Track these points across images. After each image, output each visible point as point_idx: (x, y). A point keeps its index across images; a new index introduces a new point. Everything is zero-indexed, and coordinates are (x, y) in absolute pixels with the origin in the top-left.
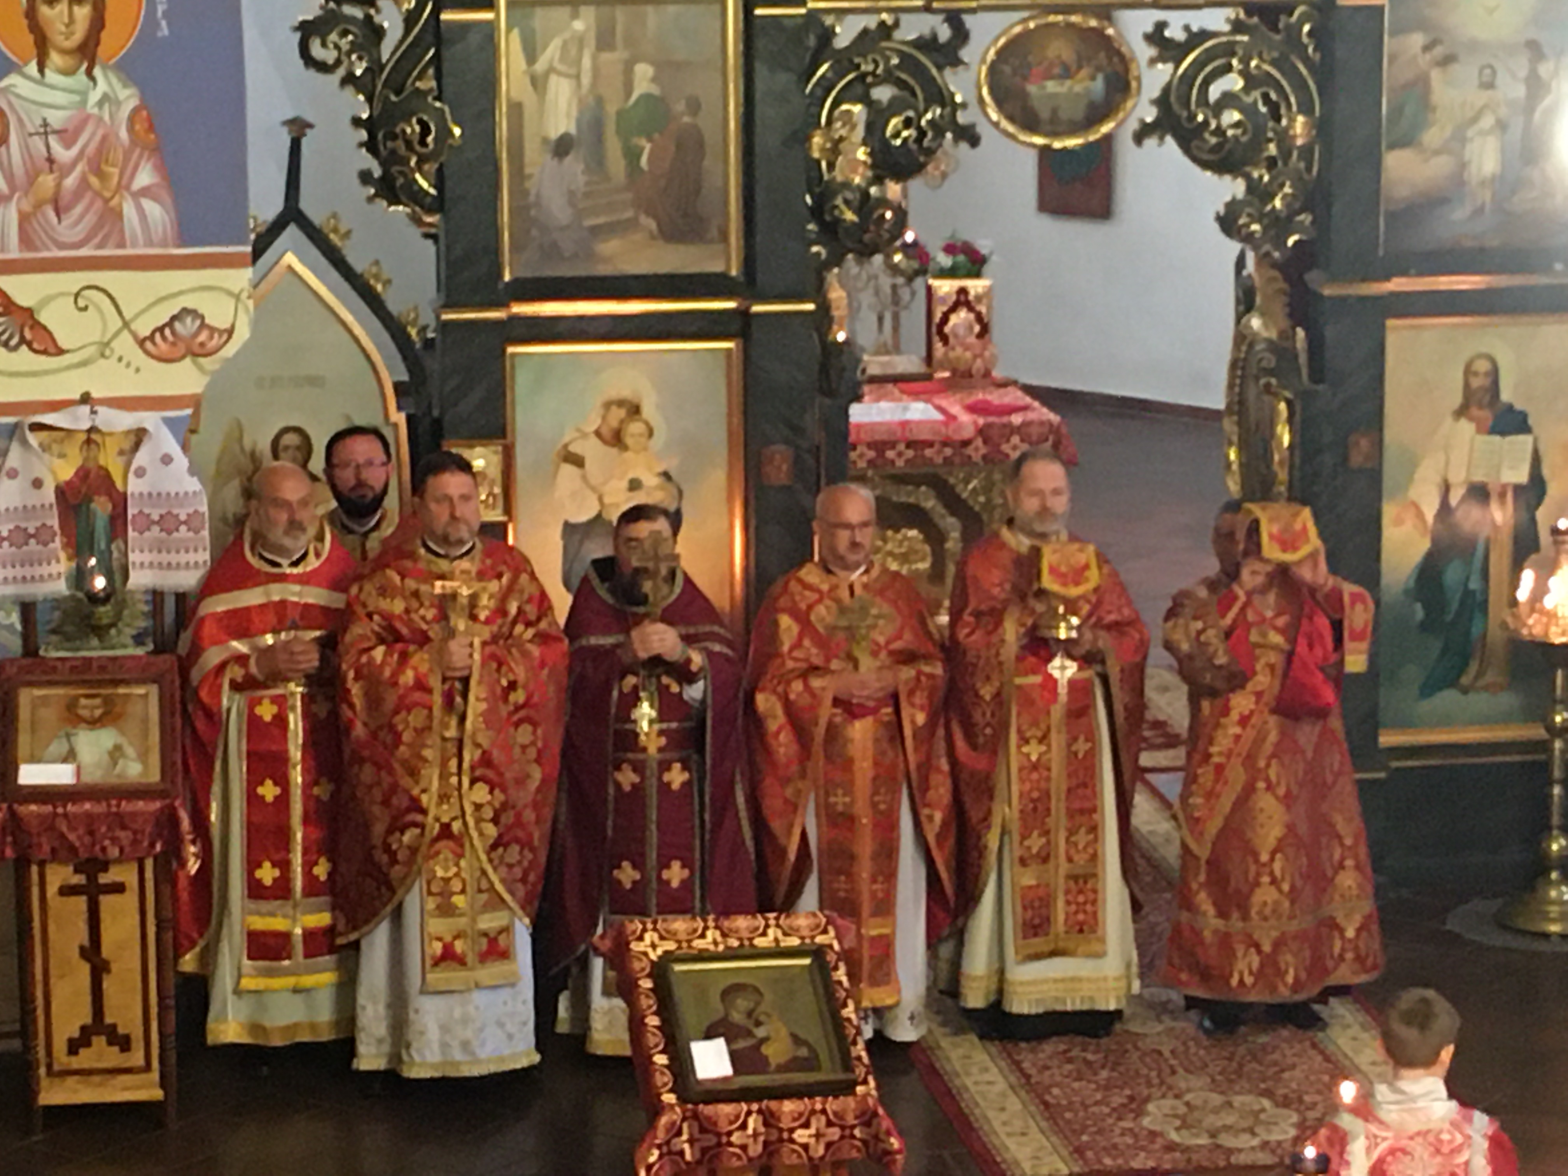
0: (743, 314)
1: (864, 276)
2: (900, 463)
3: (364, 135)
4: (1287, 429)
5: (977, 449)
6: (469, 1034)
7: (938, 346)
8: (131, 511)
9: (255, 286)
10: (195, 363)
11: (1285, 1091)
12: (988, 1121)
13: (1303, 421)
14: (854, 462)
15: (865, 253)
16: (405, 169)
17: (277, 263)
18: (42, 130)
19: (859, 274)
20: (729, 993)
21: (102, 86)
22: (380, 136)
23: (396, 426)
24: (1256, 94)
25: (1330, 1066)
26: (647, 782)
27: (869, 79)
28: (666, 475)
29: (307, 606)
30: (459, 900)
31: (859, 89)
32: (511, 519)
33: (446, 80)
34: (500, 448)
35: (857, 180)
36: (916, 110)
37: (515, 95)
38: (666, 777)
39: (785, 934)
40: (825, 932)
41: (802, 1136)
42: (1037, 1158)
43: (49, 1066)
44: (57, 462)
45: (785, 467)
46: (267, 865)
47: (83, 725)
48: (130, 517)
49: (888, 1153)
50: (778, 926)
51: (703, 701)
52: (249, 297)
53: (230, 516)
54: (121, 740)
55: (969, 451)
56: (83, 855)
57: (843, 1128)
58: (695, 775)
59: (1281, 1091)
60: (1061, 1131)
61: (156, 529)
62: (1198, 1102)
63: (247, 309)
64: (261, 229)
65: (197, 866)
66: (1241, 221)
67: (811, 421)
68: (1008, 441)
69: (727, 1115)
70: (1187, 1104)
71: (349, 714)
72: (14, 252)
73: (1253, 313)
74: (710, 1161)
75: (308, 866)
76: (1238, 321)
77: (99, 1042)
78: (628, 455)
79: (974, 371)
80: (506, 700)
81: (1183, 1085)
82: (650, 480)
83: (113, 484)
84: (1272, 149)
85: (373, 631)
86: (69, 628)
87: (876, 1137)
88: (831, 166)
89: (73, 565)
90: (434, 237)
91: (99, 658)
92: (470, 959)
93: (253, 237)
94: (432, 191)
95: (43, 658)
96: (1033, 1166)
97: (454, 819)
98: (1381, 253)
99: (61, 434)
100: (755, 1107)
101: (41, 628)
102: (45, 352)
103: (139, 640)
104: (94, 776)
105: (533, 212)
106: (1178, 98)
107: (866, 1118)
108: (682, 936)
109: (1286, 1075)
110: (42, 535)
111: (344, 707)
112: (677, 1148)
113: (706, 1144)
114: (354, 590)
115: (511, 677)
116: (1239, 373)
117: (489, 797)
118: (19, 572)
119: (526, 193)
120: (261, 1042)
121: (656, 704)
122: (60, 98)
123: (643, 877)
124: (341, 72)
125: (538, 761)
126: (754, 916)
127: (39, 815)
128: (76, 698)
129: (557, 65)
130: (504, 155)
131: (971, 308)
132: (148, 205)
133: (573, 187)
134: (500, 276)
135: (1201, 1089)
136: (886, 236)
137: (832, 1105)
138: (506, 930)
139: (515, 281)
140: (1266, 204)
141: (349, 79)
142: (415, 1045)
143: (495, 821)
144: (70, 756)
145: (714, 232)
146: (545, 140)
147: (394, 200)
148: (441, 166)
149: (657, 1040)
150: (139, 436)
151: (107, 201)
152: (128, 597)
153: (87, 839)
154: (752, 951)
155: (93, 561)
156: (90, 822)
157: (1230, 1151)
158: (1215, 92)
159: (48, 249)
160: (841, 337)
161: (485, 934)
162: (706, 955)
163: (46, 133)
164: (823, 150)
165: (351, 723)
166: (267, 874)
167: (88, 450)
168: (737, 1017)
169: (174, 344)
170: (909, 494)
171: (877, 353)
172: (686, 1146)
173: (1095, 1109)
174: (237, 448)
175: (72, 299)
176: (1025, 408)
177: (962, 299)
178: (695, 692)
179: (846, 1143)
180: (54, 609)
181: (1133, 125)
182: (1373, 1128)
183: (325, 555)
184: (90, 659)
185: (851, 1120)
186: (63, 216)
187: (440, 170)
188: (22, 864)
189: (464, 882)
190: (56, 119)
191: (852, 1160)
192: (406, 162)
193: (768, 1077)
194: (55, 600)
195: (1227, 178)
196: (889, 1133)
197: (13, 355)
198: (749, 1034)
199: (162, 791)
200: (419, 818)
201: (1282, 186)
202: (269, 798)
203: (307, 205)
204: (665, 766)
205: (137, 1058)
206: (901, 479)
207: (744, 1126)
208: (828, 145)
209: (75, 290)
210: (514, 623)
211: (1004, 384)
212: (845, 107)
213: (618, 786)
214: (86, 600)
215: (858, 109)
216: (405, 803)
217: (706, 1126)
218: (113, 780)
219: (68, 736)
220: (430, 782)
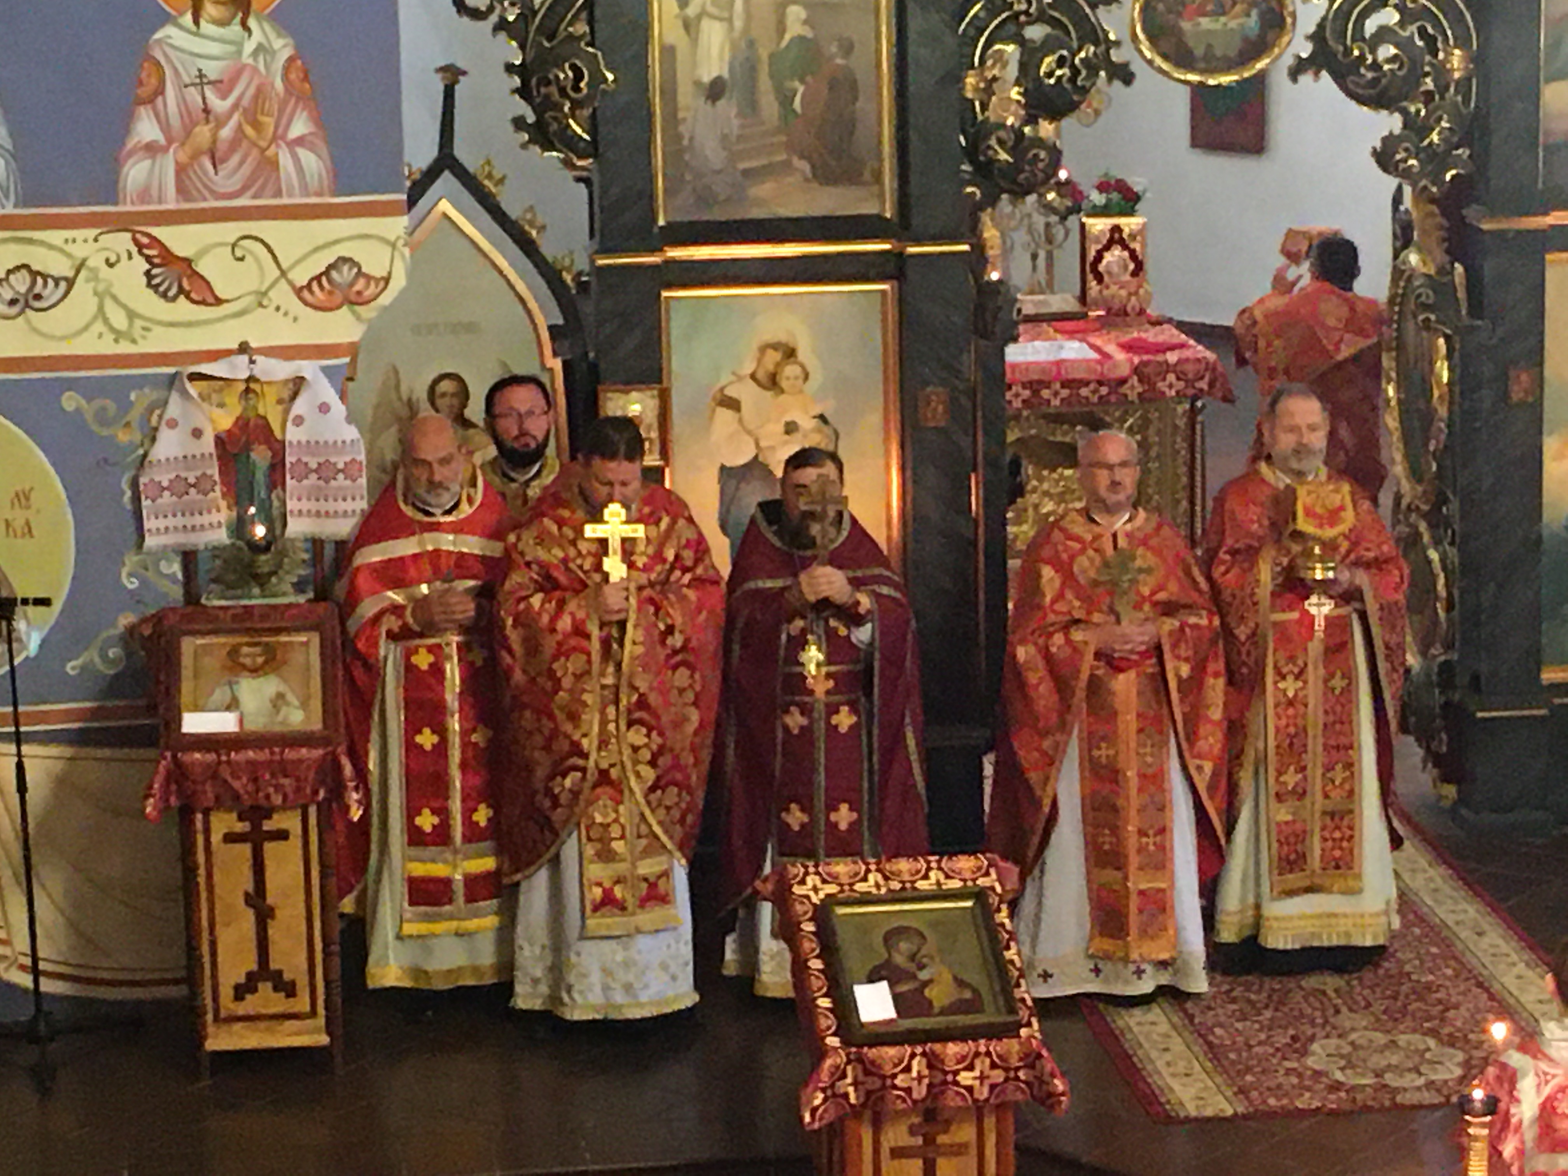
0: (899, 256)
1: (1018, 216)
2: (1056, 402)
3: (517, 81)
4: (1446, 364)
5: (1133, 387)
6: (631, 978)
7: (1093, 284)
8: (289, 459)
9: (411, 234)
10: (354, 313)
11: (1452, 1029)
12: (1152, 1061)
13: (1462, 356)
14: (1010, 402)
15: (1019, 192)
16: (559, 115)
17: (429, 212)
18: (198, 81)
19: (1013, 212)
20: (891, 937)
21: (257, 36)
22: (534, 81)
23: (551, 370)
24: (1413, 28)
25: (1495, 1004)
26: (816, 725)
27: (1023, 18)
28: (822, 418)
29: (462, 555)
30: (618, 846)
31: (1011, 28)
32: (667, 465)
33: (597, 27)
34: (655, 392)
35: (1010, 121)
36: (1069, 49)
37: (669, 39)
38: (834, 720)
39: (948, 877)
40: (987, 874)
41: (966, 1078)
42: (1202, 1099)
43: (217, 1011)
44: (217, 412)
45: (940, 408)
46: (426, 812)
47: (247, 674)
48: (288, 465)
49: (1051, 1095)
50: (940, 868)
51: (871, 644)
52: (405, 245)
53: (389, 464)
54: (283, 688)
55: (1125, 389)
56: (247, 801)
57: (1006, 1070)
58: (863, 718)
59: (1446, 1030)
60: (1226, 1072)
61: (314, 477)
62: (1362, 1042)
63: (403, 256)
64: (417, 176)
65: (360, 812)
66: (1398, 157)
67: (968, 361)
68: (1164, 379)
69: (891, 1058)
70: (1352, 1043)
71: (508, 660)
72: (171, 204)
73: (1411, 248)
74: (875, 1104)
75: (468, 812)
76: (1396, 257)
77: (265, 988)
78: (782, 397)
79: (1129, 309)
80: (663, 642)
81: (1348, 1024)
82: (807, 423)
83: (272, 431)
84: (1429, 83)
85: (531, 578)
86: (231, 577)
87: (1040, 1080)
88: (984, 107)
89: (234, 514)
90: (587, 181)
91: (261, 606)
92: (631, 903)
93: (408, 184)
94: (586, 137)
95: (204, 606)
96: (1197, 1107)
97: (612, 765)
98: (1540, 185)
99: (221, 383)
100: (919, 1050)
101: (202, 577)
102: (203, 303)
103: (299, 587)
104: (257, 724)
105: (687, 157)
106: (1333, 31)
107: (1031, 1059)
108: (845, 880)
109: (1451, 1014)
110: (202, 485)
111: (504, 654)
112: (842, 1091)
113: (869, 1087)
114: (512, 538)
115: (669, 621)
116: (1397, 309)
117: (646, 740)
118: (180, 521)
119: (679, 137)
120: (423, 985)
121: (824, 646)
122: (214, 48)
123: (811, 820)
124: (494, 18)
125: (695, 704)
126: (916, 860)
127: (201, 764)
128: (241, 645)
129: (710, 9)
130: (657, 100)
131: (1125, 247)
132: (303, 153)
133: (726, 131)
134: (655, 220)
135: (1366, 1028)
136: (1041, 176)
137: (995, 1047)
138: (666, 874)
139: (670, 225)
140: (1422, 141)
141: (502, 25)
142: (577, 987)
143: (653, 763)
144: (232, 705)
145: (867, 175)
146: (698, 83)
147: (548, 145)
148: (595, 110)
149: (820, 983)
150: (298, 383)
151: (263, 151)
152: (289, 545)
153: (251, 788)
154: (916, 894)
155: (252, 510)
156: (253, 769)
157: (1396, 1091)
158: (1371, 26)
159: (205, 199)
160: (995, 276)
161: (646, 880)
162: (869, 898)
163: (202, 84)
164: (976, 89)
165: (509, 671)
166: (427, 821)
167: (247, 399)
168: (899, 960)
169: (330, 293)
170: (1065, 434)
171: (1032, 292)
172: (851, 1089)
173: (1257, 1049)
174: (393, 396)
175: (229, 248)
176: (1182, 346)
177: (1116, 237)
178: (863, 634)
179: (1011, 1086)
180: (215, 557)
181: (1288, 60)
182: (1543, 1066)
183: (477, 503)
184: (252, 607)
185: (1015, 1062)
186: (219, 167)
187: (593, 116)
188: (186, 814)
189: (623, 827)
190: (212, 69)
191: (1016, 1103)
192: (559, 107)
193: (932, 1020)
194: (215, 548)
195: (1384, 113)
196: (1053, 1075)
197: (171, 305)
198: (914, 977)
199: (323, 738)
200: (581, 762)
201: (1440, 119)
202: (428, 747)
203: (461, 151)
204: (833, 709)
205: (302, 1003)
206: (1057, 419)
207: (908, 1069)
208: (982, 85)
209: (232, 240)
210: (672, 569)
211: (1157, 323)
212: (997, 47)
213: (786, 729)
214: (246, 548)
215: (1010, 48)
216: (566, 746)
217: (869, 1069)
218: (278, 729)
219: (230, 684)
220: (591, 728)
